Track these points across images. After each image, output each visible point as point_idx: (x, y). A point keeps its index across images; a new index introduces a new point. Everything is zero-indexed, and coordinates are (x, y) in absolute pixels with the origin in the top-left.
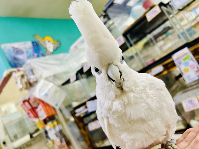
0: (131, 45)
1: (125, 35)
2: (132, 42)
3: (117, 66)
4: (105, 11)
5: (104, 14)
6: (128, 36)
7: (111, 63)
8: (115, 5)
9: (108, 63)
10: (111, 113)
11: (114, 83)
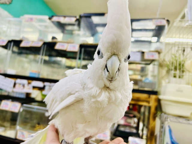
0: (80, 59)
1: (81, 46)
2: (82, 57)
3: (120, 61)
4: (81, 17)
5: (78, 17)
6: (83, 50)
7: (116, 55)
8: (90, 19)
9: (114, 52)
10: (93, 100)
11: (107, 73)
